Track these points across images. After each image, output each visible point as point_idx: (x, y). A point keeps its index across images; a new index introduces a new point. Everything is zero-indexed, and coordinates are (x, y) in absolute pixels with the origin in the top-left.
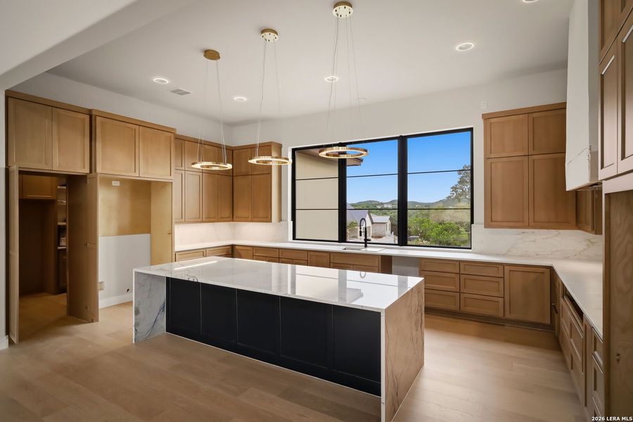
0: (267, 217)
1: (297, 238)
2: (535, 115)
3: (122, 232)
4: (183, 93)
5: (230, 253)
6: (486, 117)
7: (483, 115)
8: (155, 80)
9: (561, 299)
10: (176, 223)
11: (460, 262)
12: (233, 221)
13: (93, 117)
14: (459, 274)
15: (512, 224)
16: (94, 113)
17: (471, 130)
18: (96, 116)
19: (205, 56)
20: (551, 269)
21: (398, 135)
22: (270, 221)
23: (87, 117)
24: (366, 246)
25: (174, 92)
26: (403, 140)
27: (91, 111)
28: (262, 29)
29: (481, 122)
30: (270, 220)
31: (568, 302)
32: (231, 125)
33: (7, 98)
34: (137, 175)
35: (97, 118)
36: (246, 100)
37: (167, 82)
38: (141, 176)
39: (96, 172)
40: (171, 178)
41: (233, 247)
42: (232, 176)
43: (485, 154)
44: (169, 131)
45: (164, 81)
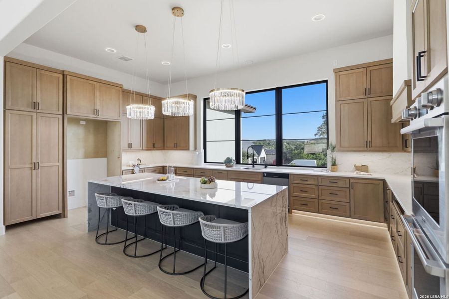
0: (186, 147)
1: (207, 161)
2: (371, 68)
3: (87, 156)
4: (126, 60)
5: (161, 171)
6: (337, 71)
7: (334, 70)
8: (106, 50)
9: (391, 202)
10: (124, 151)
11: (318, 176)
12: (164, 149)
13: (65, 76)
14: (318, 185)
15: (355, 149)
16: (65, 73)
17: (326, 81)
18: (67, 75)
19: (136, 30)
20: (384, 181)
21: (276, 87)
22: (188, 149)
23: (61, 76)
24: (253, 167)
25: (121, 58)
26: (279, 90)
27: (63, 71)
28: (173, 7)
29: (333, 75)
31: (395, 205)
33: (5, 62)
34: (96, 116)
35: (68, 76)
36: (170, 64)
37: (115, 51)
38: (98, 117)
39: (66, 114)
40: (120, 118)
41: (164, 168)
42: (164, 119)
43: (336, 98)
44: (118, 86)
45: (113, 50)
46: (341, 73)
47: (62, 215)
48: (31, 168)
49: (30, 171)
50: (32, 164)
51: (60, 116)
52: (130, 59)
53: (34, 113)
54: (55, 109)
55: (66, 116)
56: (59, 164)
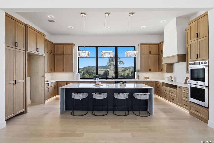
0: (71, 71)
2: (151, 45)
8: (49, 16)
12: (54, 72)
17: (135, 47)
22: (73, 72)
24: (107, 79)
32: (52, 34)
34: (37, 52)
35: (28, 27)
36: (72, 28)
37: (53, 17)
38: (38, 53)
39: (27, 50)
40: (45, 54)
41: (57, 82)
42: (54, 55)
43: (141, 54)
44: (44, 35)
45: (52, 17)
46: (142, 45)
47: (25, 112)
48: (14, 83)
49: (13, 85)
50: (14, 81)
51: (24, 52)
52: (54, 22)
53: (15, 49)
54: (22, 47)
55: (27, 52)
56: (24, 81)
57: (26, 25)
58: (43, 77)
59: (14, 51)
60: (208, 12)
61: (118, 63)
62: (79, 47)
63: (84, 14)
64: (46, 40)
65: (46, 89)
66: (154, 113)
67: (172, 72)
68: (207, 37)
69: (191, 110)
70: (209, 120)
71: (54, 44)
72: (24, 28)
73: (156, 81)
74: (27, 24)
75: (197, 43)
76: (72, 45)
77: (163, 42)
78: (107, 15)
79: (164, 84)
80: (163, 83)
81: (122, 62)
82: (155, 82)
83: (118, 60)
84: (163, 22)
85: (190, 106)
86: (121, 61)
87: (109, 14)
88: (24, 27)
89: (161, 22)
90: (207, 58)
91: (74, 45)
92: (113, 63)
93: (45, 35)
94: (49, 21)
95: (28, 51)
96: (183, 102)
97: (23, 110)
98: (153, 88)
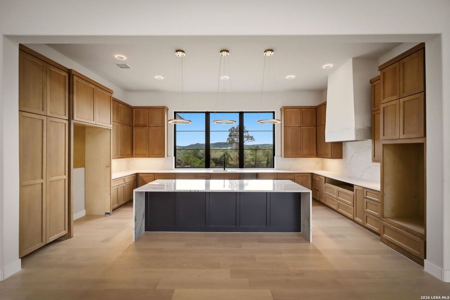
0: (162, 155)
2: (303, 110)
5: (136, 179)
8: (116, 56)
10: (114, 158)
12: (132, 157)
13: (72, 76)
15: (294, 156)
16: (73, 73)
17: (274, 112)
18: (73, 75)
21: (239, 111)
24: (225, 169)
25: (120, 65)
29: (279, 109)
30: (164, 157)
32: (127, 90)
34: (95, 123)
36: (162, 78)
37: (125, 58)
39: (73, 119)
40: (111, 126)
41: (137, 175)
42: (132, 127)
43: (284, 125)
44: (110, 92)
45: (123, 58)
46: (287, 110)
47: (67, 236)
48: (42, 184)
50: (41, 179)
51: (67, 122)
52: (128, 67)
53: (45, 117)
54: (63, 113)
55: (72, 122)
56: (66, 177)
57: (70, 72)
58: (108, 167)
59: (43, 120)
60: (424, 43)
61: (245, 139)
62: (175, 113)
63: (181, 52)
64: (115, 100)
65: (114, 188)
66: (313, 238)
67: (342, 158)
68: (423, 93)
69: (384, 233)
70: (425, 258)
71: (131, 109)
72: (65, 76)
73: (312, 174)
74: (71, 69)
75: (398, 106)
76: (163, 110)
77: (325, 104)
78: (224, 53)
79: (327, 180)
80: (325, 178)
81: (252, 138)
82: (310, 175)
83: (244, 134)
84: (327, 67)
85: (383, 227)
86: (250, 135)
87: (228, 51)
88: (67, 75)
89: (324, 67)
90: (423, 136)
91: (168, 109)
92: (237, 140)
93: (112, 91)
94: (118, 65)
95: (74, 121)
96: (367, 216)
97: (64, 233)
98: (311, 191)
